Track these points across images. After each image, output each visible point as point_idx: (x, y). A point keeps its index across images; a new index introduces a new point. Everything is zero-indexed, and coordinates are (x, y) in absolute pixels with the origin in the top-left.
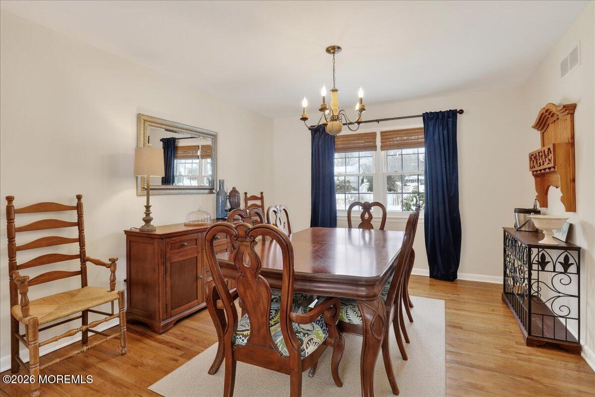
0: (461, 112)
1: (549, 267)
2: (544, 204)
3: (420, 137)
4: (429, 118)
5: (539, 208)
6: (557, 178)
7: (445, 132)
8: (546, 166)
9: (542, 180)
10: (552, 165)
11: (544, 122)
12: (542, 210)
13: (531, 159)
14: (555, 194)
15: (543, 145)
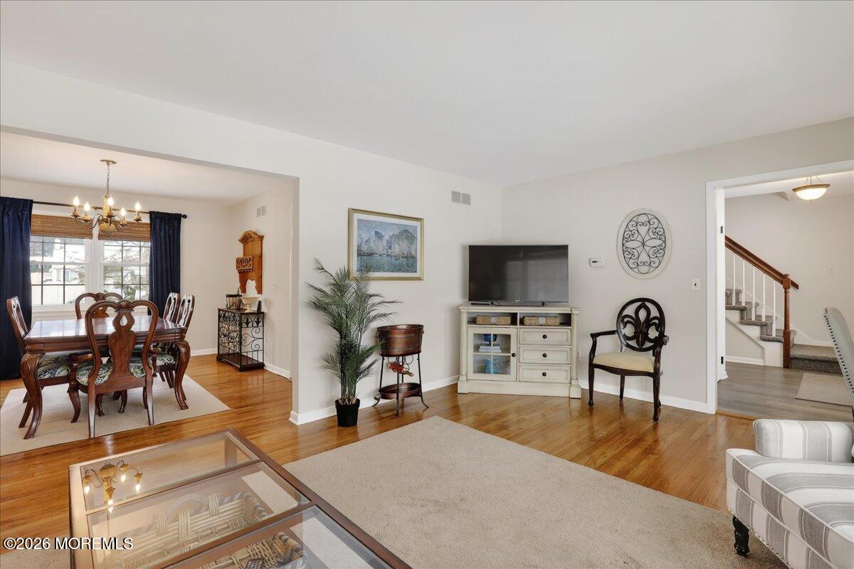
0: (185, 217)
1: (250, 325)
2: (244, 290)
3: (145, 229)
4: (154, 215)
5: (240, 293)
6: (253, 274)
7: (171, 232)
8: (247, 267)
9: (244, 276)
10: (251, 267)
11: (246, 239)
12: (243, 294)
13: (237, 262)
14: (251, 285)
15: (244, 255)
